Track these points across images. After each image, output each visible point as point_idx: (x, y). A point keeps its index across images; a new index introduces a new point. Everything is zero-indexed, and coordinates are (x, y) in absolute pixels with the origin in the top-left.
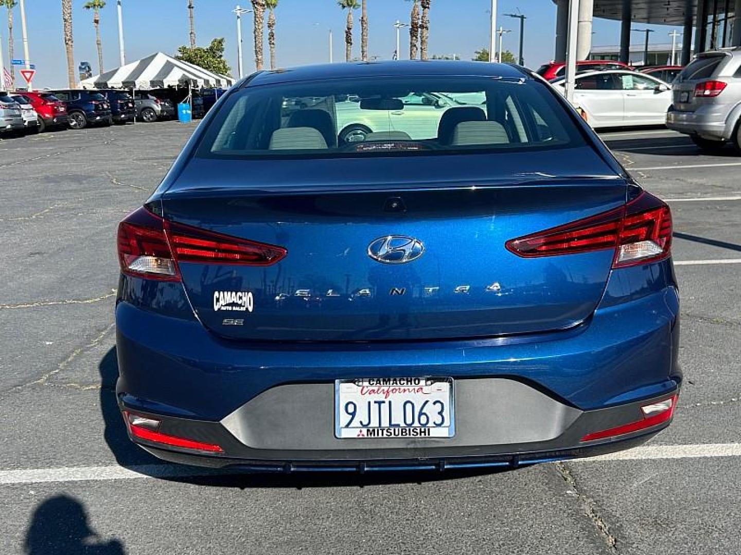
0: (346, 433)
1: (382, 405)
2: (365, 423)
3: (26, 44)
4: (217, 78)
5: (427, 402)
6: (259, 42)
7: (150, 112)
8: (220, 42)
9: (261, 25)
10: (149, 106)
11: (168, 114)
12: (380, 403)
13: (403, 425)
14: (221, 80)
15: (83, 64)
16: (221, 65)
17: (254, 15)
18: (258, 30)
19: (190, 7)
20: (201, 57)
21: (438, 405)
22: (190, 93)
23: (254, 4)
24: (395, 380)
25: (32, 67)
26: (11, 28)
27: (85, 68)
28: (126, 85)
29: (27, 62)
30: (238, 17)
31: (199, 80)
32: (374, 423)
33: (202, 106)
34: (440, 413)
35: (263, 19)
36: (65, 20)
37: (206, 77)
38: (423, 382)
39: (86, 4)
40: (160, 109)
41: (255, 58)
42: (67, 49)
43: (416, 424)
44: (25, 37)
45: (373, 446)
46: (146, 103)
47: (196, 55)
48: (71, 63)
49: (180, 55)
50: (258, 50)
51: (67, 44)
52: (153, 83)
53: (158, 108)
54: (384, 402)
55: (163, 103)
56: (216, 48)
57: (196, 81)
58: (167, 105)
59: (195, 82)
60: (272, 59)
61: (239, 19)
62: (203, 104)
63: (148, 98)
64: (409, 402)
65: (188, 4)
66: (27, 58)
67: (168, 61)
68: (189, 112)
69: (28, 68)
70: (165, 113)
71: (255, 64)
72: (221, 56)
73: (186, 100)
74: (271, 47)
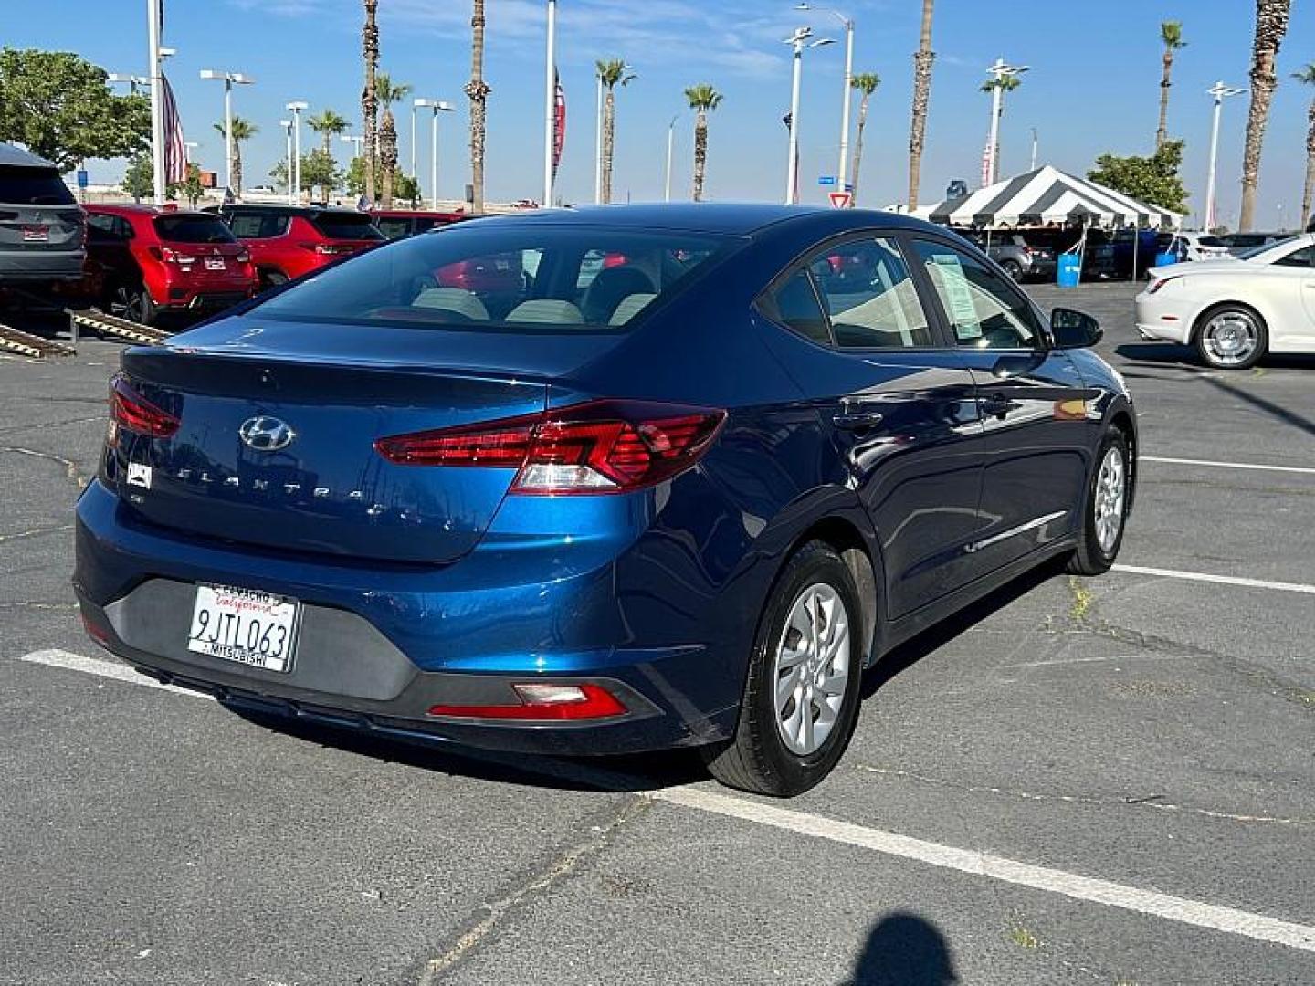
0: (195, 646)
1: (232, 620)
2: (214, 638)
3: (844, 151)
4: (1144, 210)
5: (272, 625)
6: (1254, 148)
7: (1013, 267)
8: (1176, 147)
9: (1262, 117)
10: (1013, 257)
11: (1044, 273)
12: (230, 616)
13: (245, 648)
14: (1151, 214)
15: (954, 183)
16: (1172, 189)
17: (1251, 98)
18: (1255, 126)
19: (1163, 84)
20: (1133, 175)
21: (282, 631)
22: (1084, 238)
23: (1253, 77)
24: (247, 592)
25: (848, 188)
26: (862, 126)
27: (957, 190)
28: (979, 220)
29: (842, 182)
30: (1218, 102)
31: (1104, 214)
32: (221, 641)
33: (1112, 261)
34: (281, 641)
35: (1267, 105)
36: (916, 113)
37: (1121, 209)
38: (271, 600)
39: (983, 84)
40: (1030, 262)
41: (1244, 175)
42: (912, 158)
43: (257, 650)
44: (844, 140)
45: (216, 667)
46: (1008, 251)
47: (1125, 169)
48: (914, 182)
49: (1098, 169)
50: (1249, 161)
51: (912, 151)
52: (1024, 218)
53: (1026, 260)
54: (233, 616)
55: (1037, 253)
56: (1167, 159)
57: (1099, 216)
58: (1044, 255)
59: (1096, 218)
60: (1308, 176)
61: (1218, 107)
62: (1114, 256)
63: (1012, 243)
64: (256, 621)
65: (1162, 80)
66: (842, 174)
67: (1058, 181)
68: (1078, 270)
69: (842, 190)
70: (1038, 271)
71: (1242, 186)
72: (1174, 173)
73: (1075, 250)
74: (1310, 156)
